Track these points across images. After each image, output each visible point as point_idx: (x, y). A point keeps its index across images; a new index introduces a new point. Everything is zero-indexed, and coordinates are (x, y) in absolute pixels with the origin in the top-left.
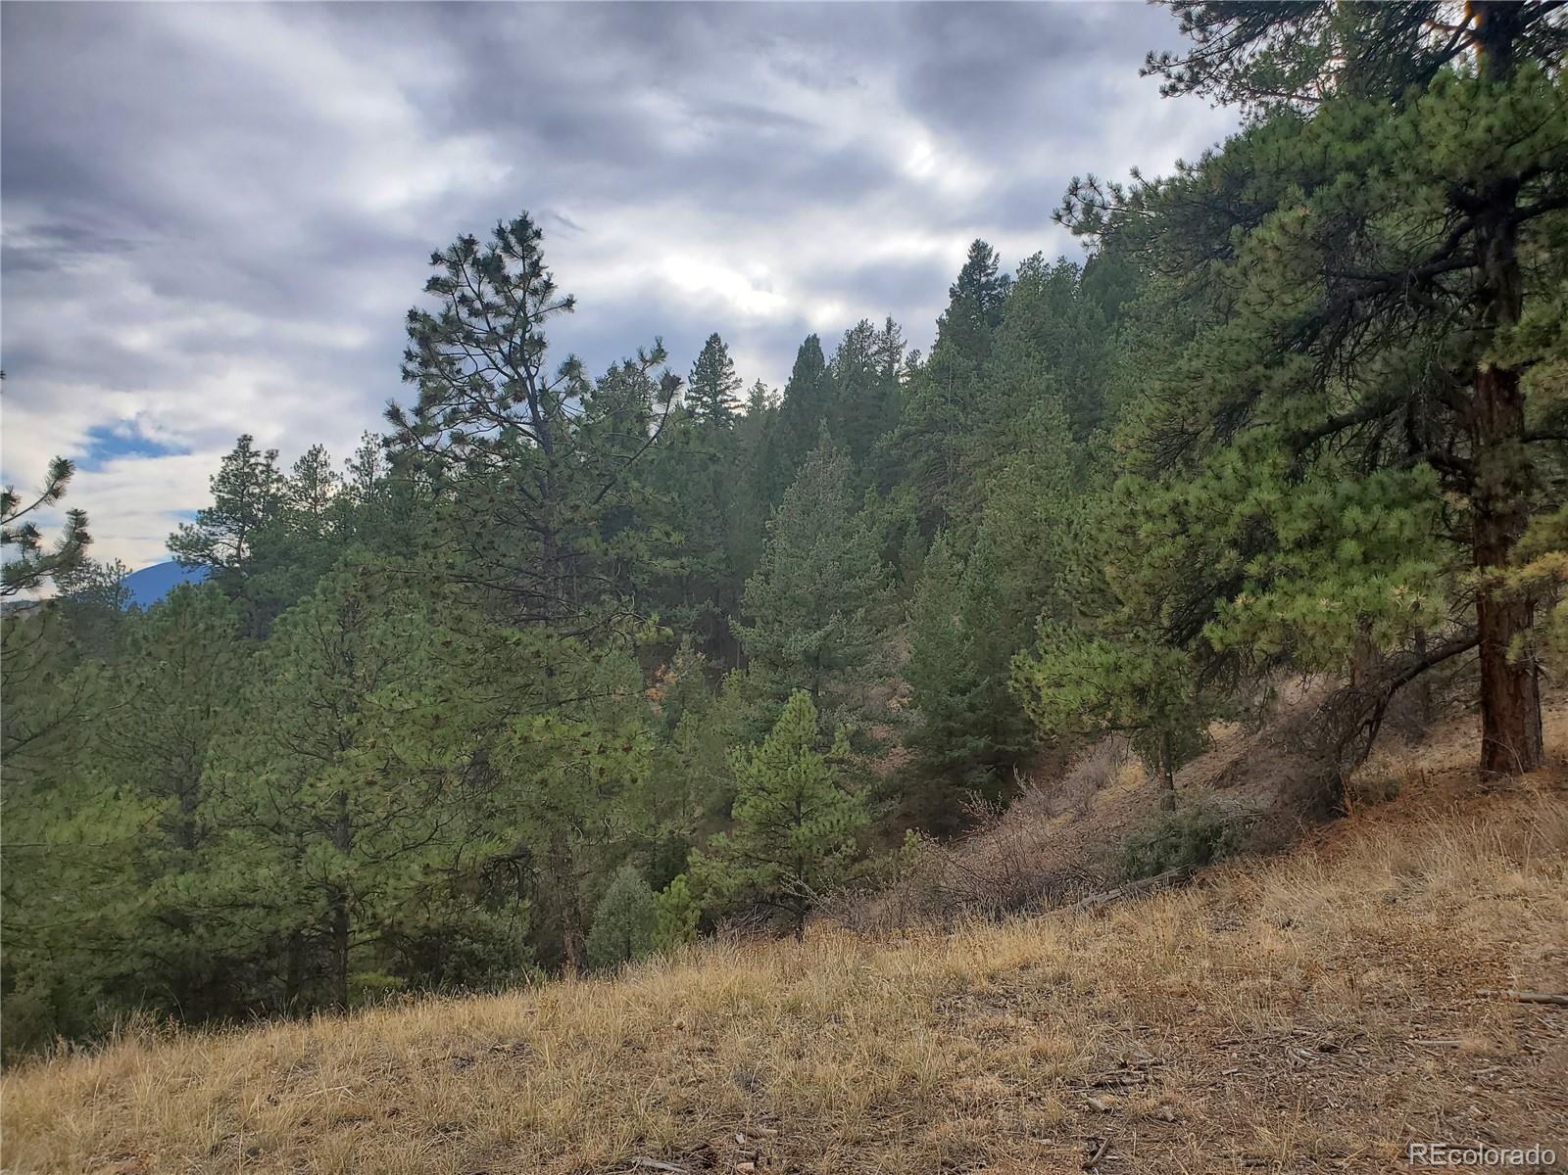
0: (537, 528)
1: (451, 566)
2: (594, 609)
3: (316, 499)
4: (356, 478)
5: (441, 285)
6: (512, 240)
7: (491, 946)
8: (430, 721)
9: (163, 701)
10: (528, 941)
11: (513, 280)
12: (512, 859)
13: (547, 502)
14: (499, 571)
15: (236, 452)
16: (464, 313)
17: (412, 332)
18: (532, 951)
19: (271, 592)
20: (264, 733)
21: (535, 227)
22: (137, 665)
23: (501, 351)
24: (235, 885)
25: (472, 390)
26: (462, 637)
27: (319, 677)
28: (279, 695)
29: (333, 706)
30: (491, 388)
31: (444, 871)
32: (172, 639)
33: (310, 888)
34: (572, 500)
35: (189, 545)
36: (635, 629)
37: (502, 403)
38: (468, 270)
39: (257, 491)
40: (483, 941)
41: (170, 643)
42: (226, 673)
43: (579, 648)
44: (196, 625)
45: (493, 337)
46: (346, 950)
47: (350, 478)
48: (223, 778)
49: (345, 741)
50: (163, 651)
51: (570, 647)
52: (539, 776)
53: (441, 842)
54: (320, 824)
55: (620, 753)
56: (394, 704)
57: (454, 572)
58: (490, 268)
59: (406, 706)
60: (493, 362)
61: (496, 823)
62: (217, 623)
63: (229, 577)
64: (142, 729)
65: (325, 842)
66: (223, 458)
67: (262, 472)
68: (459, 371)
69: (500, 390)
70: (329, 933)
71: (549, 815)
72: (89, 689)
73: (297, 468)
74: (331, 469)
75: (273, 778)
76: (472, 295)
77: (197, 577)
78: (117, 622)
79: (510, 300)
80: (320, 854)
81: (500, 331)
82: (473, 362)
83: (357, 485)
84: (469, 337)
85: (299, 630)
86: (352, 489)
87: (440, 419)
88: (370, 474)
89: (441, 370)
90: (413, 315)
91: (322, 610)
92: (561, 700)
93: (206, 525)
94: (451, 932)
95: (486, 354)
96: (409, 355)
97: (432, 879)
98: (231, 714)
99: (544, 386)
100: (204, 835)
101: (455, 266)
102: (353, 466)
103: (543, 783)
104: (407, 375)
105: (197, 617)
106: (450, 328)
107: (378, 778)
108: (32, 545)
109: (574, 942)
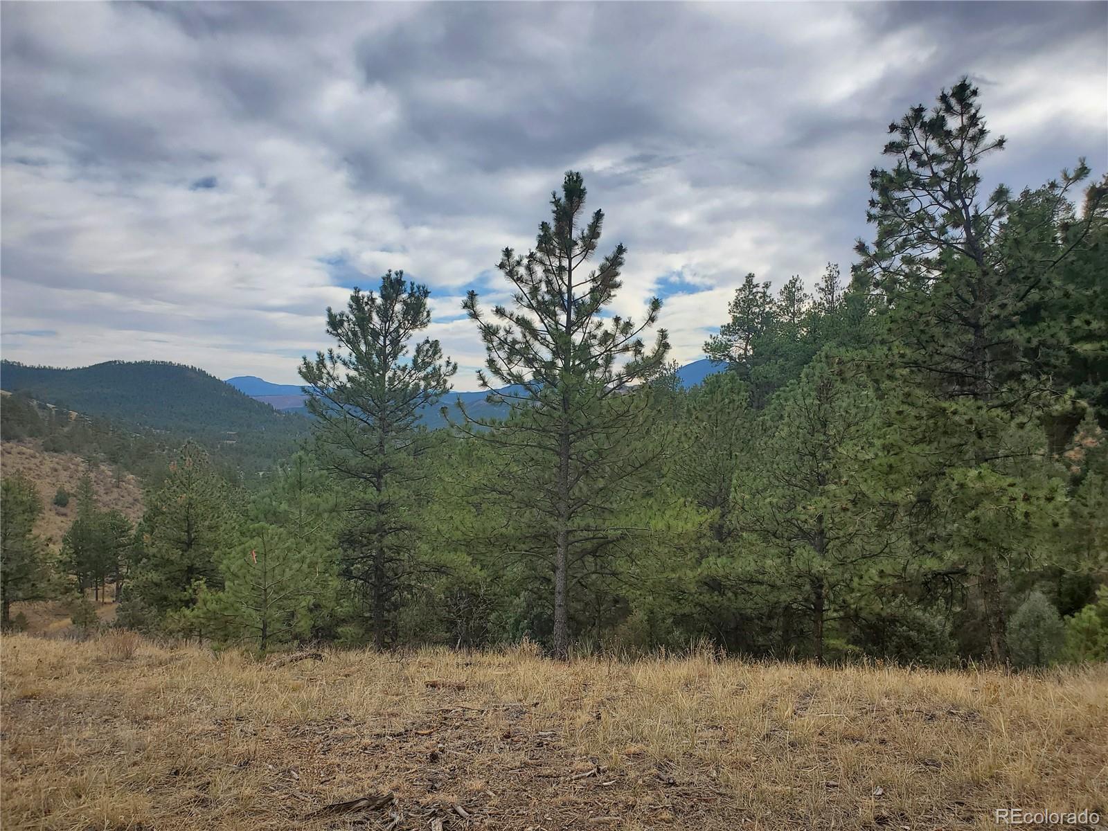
0: (968, 324)
1: (902, 356)
2: (1015, 386)
3: (794, 314)
4: (822, 296)
5: (897, 147)
6: (953, 102)
7: (923, 635)
8: (885, 468)
9: (705, 448)
10: (952, 635)
11: (954, 133)
12: (946, 574)
13: (979, 303)
14: (937, 358)
15: (744, 285)
16: (913, 166)
17: (874, 186)
18: (955, 643)
19: (766, 378)
20: (768, 471)
21: (972, 88)
22: (691, 424)
23: (942, 190)
24: (752, 568)
25: (920, 223)
26: (910, 408)
27: (804, 435)
28: (777, 446)
29: (813, 455)
30: (932, 219)
31: (895, 576)
32: (710, 409)
33: (799, 577)
34: (1000, 300)
35: (717, 349)
36: (1052, 402)
37: (942, 230)
38: (918, 132)
39: (758, 310)
40: (918, 631)
41: (709, 411)
42: (742, 430)
43: (1005, 417)
44: (723, 399)
45: (936, 180)
46: (822, 622)
47: (818, 297)
48: (743, 498)
49: (822, 480)
50: (705, 417)
51: (998, 416)
52: (972, 514)
53: (891, 554)
54: (805, 535)
55: (1042, 502)
56: (859, 455)
57: (904, 360)
58: (936, 128)
59: (867, 457)
60: (936, 200)
61: (937, 546)
62: (736, 398)
63: (741, 368)
64: (694, 464)
65: (808, 547)
66: (737, 290)
67: (761, 298)
68: (908, 210)
69: (940, 221)
70: (811, 609)
71: (981, 544)
72: (669, 438)
73: (782, 293)
74: (804, 292)
75: (775, 500)
76: (920, 150)
77: (721, 369)
78: (673, 398)
79: (949, 150)
80: (805, 554)
81: (942, 174)
82: (919, 201)
83: (823, 301)
84: (917, 183)
85: (790, 403)
86: (820, 304)
87: (893, 247)
88: (832, 293)
89: (895, 211)
90: (874, 174)
91: (806, 389)
92: (987, 457)
93: (726, 334)
94: (893, 620)
95: (929, 194)
96: (873, 203)
97: (885, 581)
98: (744, 457)
99: (977, 212)
100: (729, 534)
101: (906, 131)
102: (820, 289)
103: (976, 520)
104: (871, 217)
105: (724, 394)
106: (902, 178)
107: (850, 506)
108: (640, 352)
109: (998, 643)
